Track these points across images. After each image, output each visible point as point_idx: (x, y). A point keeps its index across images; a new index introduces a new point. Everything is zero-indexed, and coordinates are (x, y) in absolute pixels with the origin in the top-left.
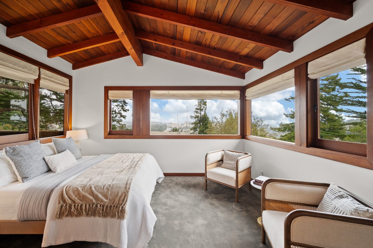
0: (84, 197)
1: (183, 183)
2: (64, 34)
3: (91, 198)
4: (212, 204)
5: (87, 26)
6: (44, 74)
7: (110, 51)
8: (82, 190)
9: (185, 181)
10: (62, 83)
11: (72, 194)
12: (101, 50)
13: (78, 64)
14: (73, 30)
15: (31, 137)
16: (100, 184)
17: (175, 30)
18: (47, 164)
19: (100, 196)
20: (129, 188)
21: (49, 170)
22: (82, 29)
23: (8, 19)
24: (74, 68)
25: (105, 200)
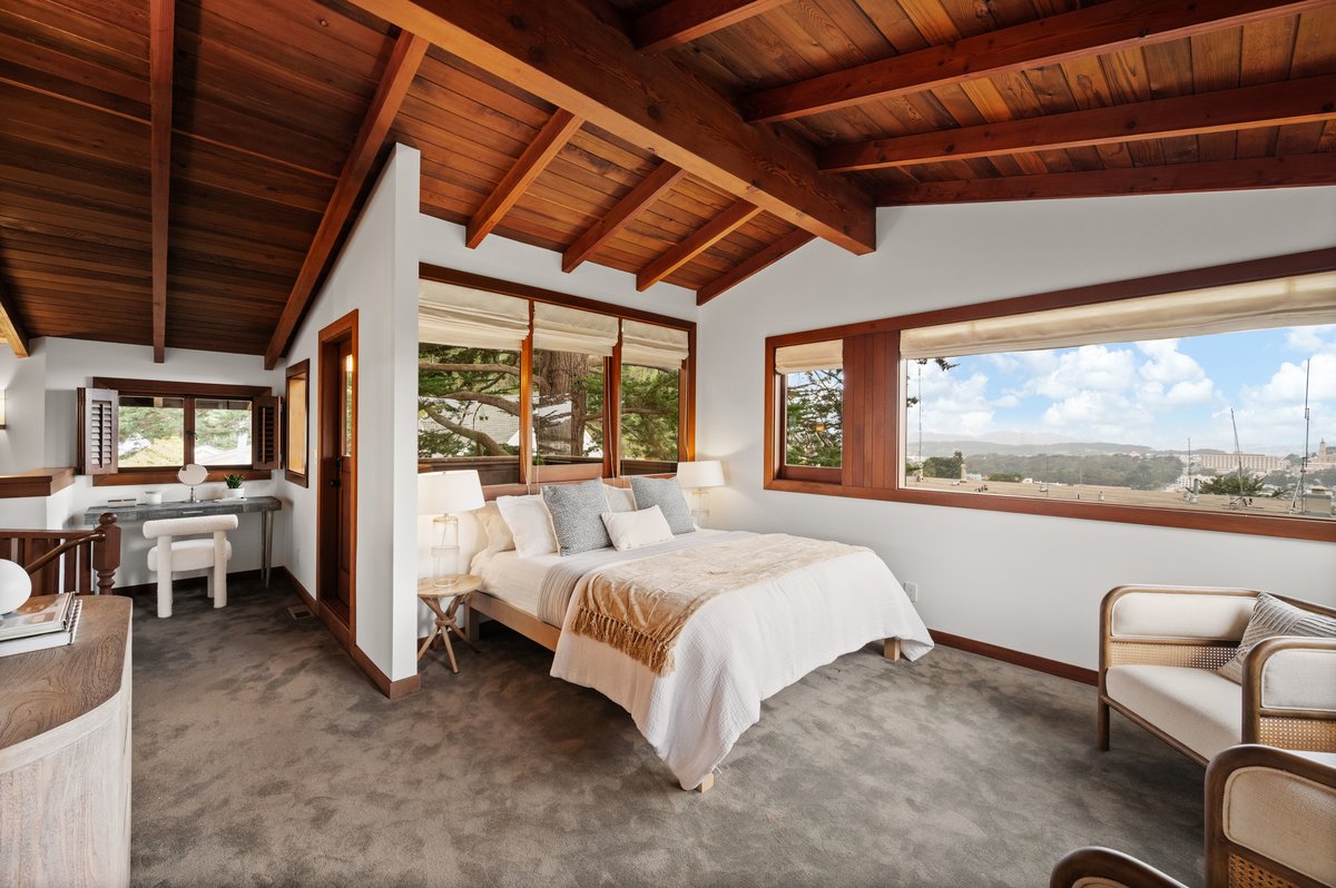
0: (614, 603)
1: (1009, 691)
2: (654, 231)
3: (623, 608)
4: (1080, 804)
5: (692, 195)
6: (629, 332)
7: (775, 231)
8: (616, 589)
9: (1023, 688)
10: (671, 344)
11: (599, 592)
12: (750, 238)
13: (708, 286)
14: (667, 215)
15: (606, 474)
16: (649, 588)
17: (935, 103)
18: (608, 535)
19: (637, 609)
20: (693, 611)
21: (610, 545)
22: (684, 205)
23: (559, 240)
24: (701, 300)
25: (643, 623)
